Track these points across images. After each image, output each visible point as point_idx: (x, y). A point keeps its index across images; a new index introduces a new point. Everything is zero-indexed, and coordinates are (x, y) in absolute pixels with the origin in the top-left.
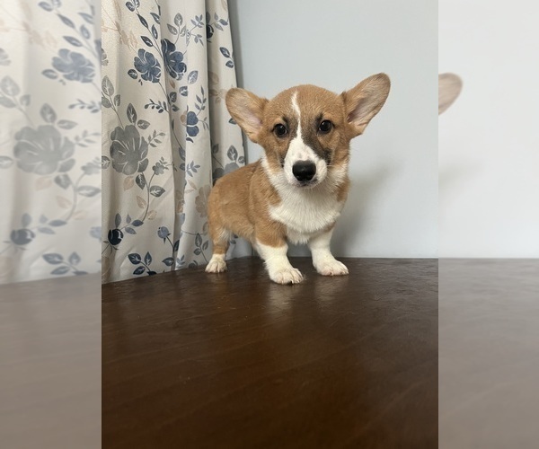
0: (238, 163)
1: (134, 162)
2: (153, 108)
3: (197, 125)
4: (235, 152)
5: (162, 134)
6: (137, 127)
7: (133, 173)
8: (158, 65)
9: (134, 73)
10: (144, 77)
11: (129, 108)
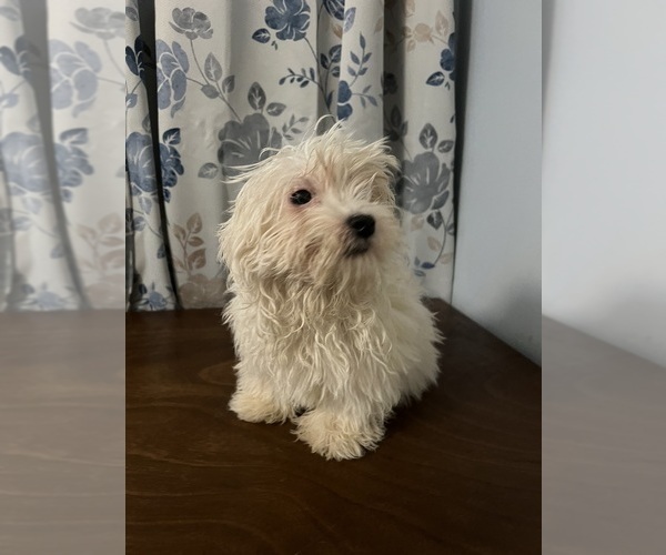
0: (436, 153)
2: (292, 81)
3: (349, 102)
4: (434, 133)
5: (303, 120)
6: (265, 114)
8: (307, 8)
9: (263, 35)
10: (281, 36)
11: (253, 90)
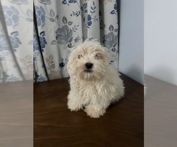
0: (114, 32)
1: (66, 40)
2: (74, 15)
3: (91, 21)
4: (113, 27)
5: (78, 26)
6: (67, 25)
7: (66, 43)
9: (65, 2)
10: (70, 2)
11: (63, 18)
